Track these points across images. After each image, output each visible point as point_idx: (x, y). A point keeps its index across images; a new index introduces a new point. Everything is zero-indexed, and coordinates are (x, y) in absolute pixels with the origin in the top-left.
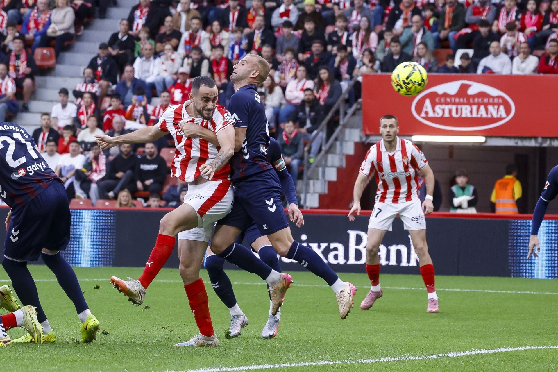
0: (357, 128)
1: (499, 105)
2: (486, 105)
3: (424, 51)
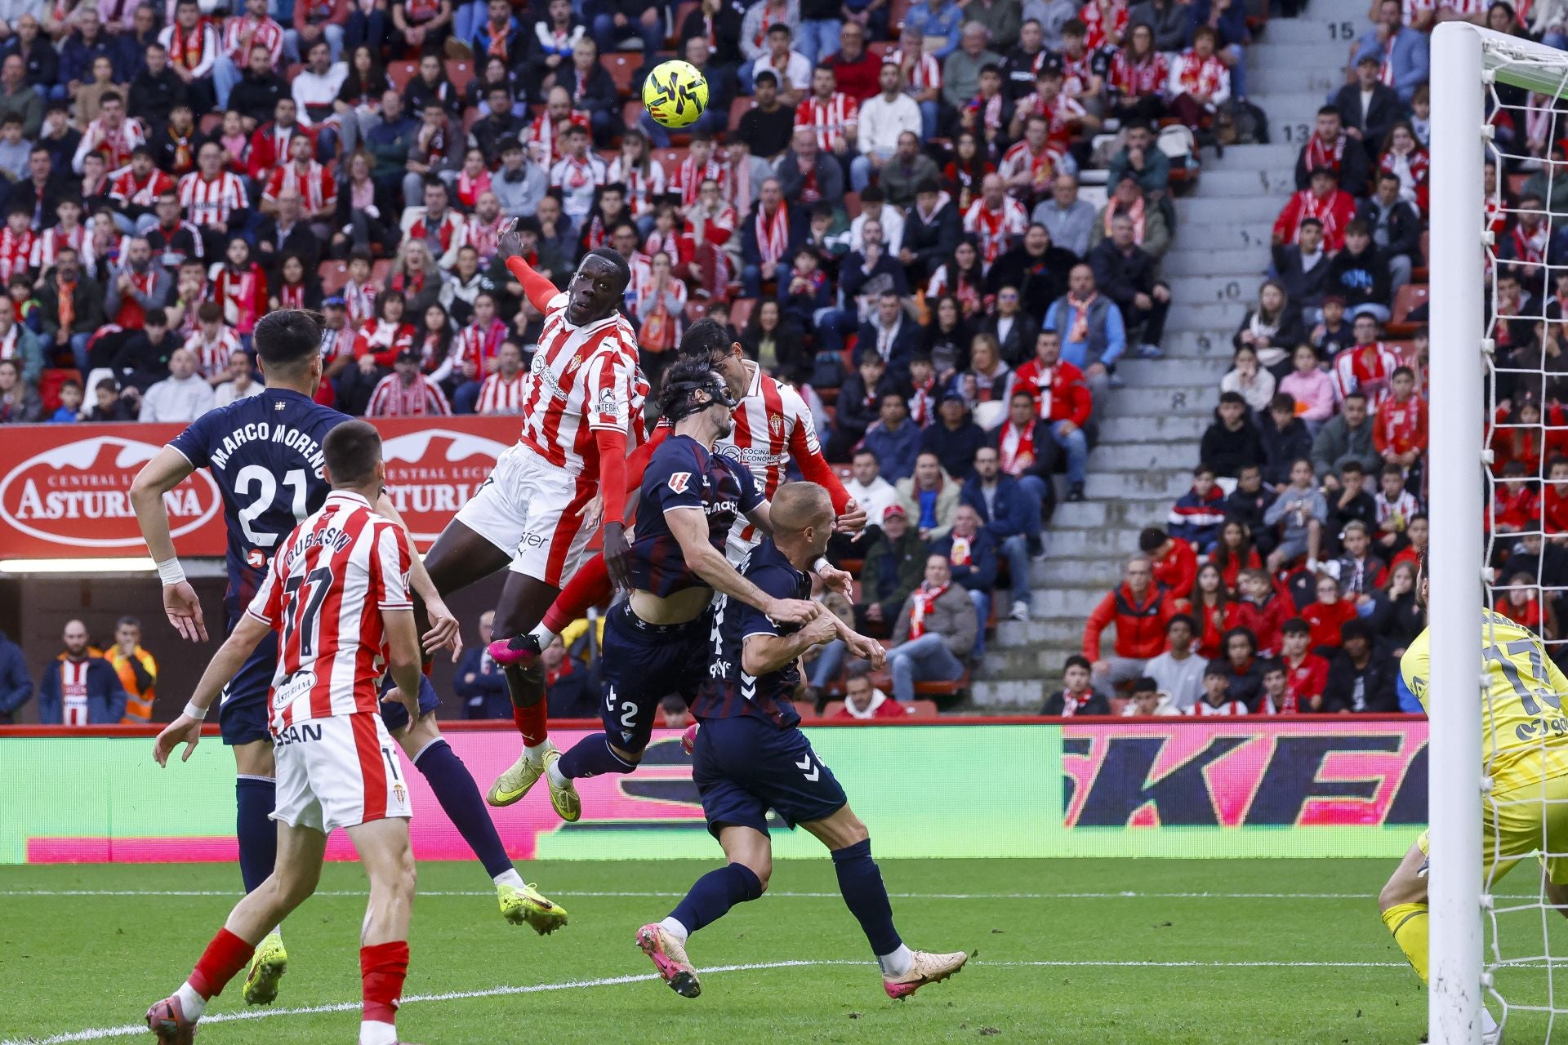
1: (185, 488)
3: (13, 378)
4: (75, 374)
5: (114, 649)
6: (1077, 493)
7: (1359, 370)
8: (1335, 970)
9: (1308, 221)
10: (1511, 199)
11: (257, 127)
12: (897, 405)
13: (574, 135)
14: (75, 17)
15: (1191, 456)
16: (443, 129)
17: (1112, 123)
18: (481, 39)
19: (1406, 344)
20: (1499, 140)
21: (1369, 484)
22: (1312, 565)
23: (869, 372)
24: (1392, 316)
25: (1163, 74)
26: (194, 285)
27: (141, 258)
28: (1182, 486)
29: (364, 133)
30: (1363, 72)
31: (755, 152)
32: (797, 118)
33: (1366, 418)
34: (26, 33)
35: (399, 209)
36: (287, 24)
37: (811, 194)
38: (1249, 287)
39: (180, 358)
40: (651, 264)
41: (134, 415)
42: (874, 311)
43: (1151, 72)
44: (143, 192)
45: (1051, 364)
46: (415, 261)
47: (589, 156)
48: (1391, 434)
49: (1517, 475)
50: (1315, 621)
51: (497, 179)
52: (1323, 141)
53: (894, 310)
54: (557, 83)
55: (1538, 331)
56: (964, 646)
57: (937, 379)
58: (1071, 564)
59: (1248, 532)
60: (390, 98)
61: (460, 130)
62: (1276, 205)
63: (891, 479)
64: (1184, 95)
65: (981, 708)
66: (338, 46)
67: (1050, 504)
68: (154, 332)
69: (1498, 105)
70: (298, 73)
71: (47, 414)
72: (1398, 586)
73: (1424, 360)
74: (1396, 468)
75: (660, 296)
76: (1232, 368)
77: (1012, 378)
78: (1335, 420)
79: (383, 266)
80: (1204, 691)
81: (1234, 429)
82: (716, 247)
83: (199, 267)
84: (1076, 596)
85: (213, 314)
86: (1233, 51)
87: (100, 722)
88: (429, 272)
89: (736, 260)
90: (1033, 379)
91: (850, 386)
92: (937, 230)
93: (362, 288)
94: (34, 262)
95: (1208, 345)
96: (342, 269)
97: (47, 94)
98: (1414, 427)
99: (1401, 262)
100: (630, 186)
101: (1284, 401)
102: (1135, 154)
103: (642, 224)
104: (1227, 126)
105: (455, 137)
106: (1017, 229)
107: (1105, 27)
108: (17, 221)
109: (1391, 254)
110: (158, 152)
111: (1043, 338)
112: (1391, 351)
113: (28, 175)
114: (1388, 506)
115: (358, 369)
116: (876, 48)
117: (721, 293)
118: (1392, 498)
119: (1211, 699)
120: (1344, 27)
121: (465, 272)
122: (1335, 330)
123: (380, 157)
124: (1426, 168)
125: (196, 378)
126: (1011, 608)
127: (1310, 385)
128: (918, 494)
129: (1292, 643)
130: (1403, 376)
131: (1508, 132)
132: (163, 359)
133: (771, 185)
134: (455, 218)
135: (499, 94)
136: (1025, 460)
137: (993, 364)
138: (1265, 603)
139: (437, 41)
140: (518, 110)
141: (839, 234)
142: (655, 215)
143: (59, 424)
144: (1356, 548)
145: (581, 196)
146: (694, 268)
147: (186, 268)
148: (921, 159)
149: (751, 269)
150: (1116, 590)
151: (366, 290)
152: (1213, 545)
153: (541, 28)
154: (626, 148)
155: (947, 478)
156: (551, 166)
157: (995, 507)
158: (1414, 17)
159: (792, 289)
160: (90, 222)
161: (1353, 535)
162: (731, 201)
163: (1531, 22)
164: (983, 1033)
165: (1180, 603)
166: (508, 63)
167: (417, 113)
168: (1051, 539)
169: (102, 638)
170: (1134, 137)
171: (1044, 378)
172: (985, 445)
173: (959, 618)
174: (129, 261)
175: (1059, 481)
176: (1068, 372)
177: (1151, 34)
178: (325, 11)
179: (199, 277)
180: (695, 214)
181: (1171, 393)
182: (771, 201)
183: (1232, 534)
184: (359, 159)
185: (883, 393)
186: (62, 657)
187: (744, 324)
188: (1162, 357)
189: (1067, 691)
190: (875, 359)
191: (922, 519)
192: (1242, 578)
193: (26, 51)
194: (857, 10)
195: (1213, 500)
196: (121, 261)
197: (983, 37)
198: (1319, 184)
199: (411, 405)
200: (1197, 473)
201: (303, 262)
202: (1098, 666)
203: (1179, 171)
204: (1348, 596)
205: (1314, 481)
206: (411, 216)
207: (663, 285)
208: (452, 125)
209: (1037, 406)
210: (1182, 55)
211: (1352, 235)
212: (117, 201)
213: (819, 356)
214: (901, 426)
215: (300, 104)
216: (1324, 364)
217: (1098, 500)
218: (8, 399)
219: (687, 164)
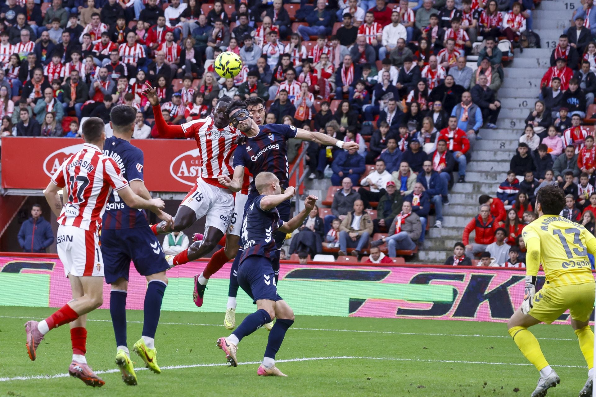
3: (52, 119)
4: (76, 119)
6: (462, 180)
7: (573, 136)
9: (555, 78)
11: (150, 27)
12: (393, 143)
13: (272, 35)
15: (507, 167)
17: (480, 38)
19: (591, 127)
21: (575, 180)
23: (383, 130)
24: (586, 116)
25: (500, 20)
26: (123, 86)
27: (104, 75)
28: (503, 178)
29: (192, 30)
30: (577, 23)
31: (342, 44)
32: (359, 31)
33: (574, 155)
35: (204, 61)
37: (363, 61)
38: (531, 103)
40: (300, 86)
42: (386, 107)
43: (496, 19)
44: (105, 50)
45: (454, 129)
46: (209, 80)
47: (278, 43)
48: (584, 162)
51: (242, 50)
52: (562, 48)
53: (394, 106)
54: (267, 15)
56: (416, 237)
57: (409, 134)
58: (459, 206)
59: (527, 197)
60: (202, 17)
61: (228, 31)
62: (543, 72)
63: (390, 171)
64: (508, 28)
65: (422, 261)
67: (451, 183)
68: (107, 104)
70: (167, 7)
71: (64, 134)
72: (585, 220)
74: (586, 175)
75: (304, 99)
76: (524, 134)
77: (438, 134)
78: (563, 155)
79: (197, 82)
80: (509, 258)
81: (524, 157)
82: (325, 79)
83: (126, 79)
84: (460, 219)
85: (130, 97)
86: (528, 12)
88: (214, 85)
89: (333, 85)
90: (446, 135)
91: (376, 135)
92: (411, 76)
93: (189, 90)
94: (62, 75)
95: (515, 125)
96: (181, 82)
97: (70, 11)
98: (593, 159)
99: (590, 95)
100: (293, 54)
101: (543, 147)
102: (489, 50)
103: (297, 70)
104: (524, 41)
105: (226, 34)
106: (442, 77)
108: (55, 59)
109: (586, 92)
110: (112, 35)
111: (451, 119)
112: (585, 129)
113: (61, 42)
114: (582, 189)
116: (390, 6)
118: (584, 186)
119: (511, 261)
120: (571, 4)
121: (229, 86)
122: (564, 120)
123: (197, 40)
126: (435, 223)
127: (554, 141)
128: (400, 178)
130: (589, 139)
133: (348, 57)
135: (244, 17)
136: (442, 166)
137: (431, 129)
140: (251, 24)
141: (373, 77)
142: (303, 66)
143: (69, 138)
144: (570, 205)
145: (274, 58)
146: (316, 87)
147: (120, 80)
148: (406, 49)
149: (339, 88)
150: (476, 217)
151: (190, 91)
152: (514, 202)
154: (292, 40)
155: (412, 172)
156: (263, 46)
157: (430, 184)
159: (354, 97)
160: (84, 60)
161: (569, 200)
162: (332, 62)
164: (419, 387)
165: (500, 223)
166: (248, 6)
167: (212, 24)
168: (451, 196)
170: (488, 44)
171: (451, 135)
172: (427, 160)
173: (415, 226)
174: (99, 76)
175: (455, 174)
176: (460, 133)
177: (496, 4)
179: (125, 83)
180: (318, 67)
181: (500, 142)
182: (347, 64)
183: (522, 198)
184: (189, 40)
185: (388, 138)
187: (336, 109)
188: (497, 129)
189: (455, 256)
190: (386, 125)
191: (401, 187)
192: (525, 214)
195: (515, 184)
196: (95, 76)
197: (432, 3)
198: (559, 64)
200: (509, 173)
201: (165, 79)
202: (468, 247)
203: (506, 57)
205: (554, 178)
207: (305, 95)
208: (225, 29)
209: (448, 145)
210: (508, 13)
211: (572, 84)
212: (95, 53)
213: (364, 123)
214: (395, 151)
215: (167, 19)
216: (559, 134)
217: (470, 182)
218: (49, 127)
219: (316, 47)
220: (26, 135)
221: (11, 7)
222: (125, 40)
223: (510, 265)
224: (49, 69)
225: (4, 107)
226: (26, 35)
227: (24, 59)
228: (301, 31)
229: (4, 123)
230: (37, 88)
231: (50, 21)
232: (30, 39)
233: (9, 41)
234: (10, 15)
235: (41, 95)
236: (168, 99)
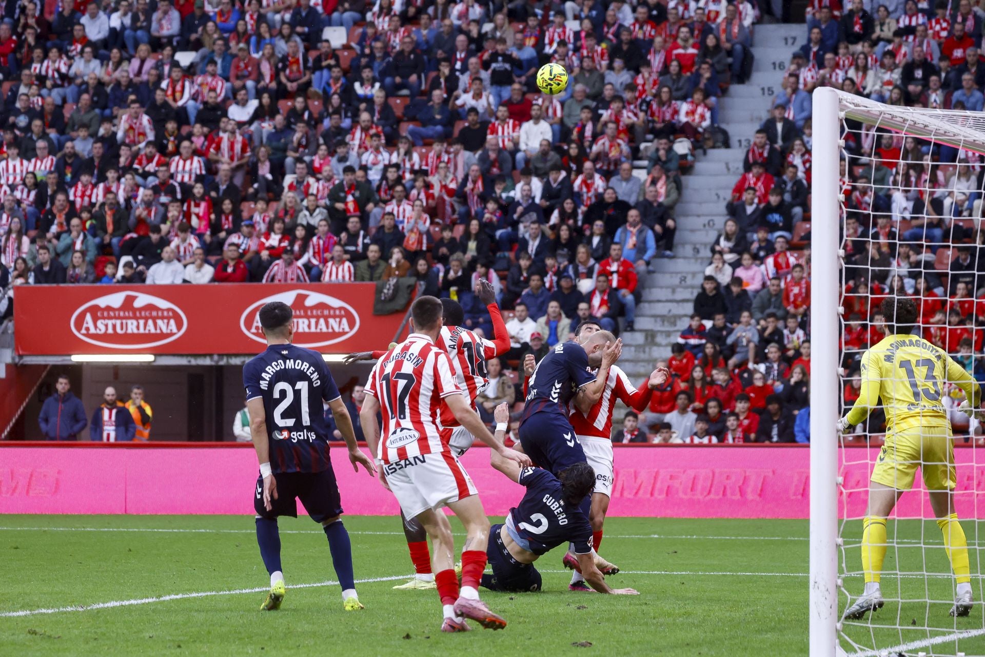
0: (8, 347)
1: (169, 318)
2: (154, 320)
3: (81, 260)
4: (114, 259)
5: (130, 402)
6: (630, 327)
7: (777, 265)
8: (762, 577)
9: (750, 188)
10: (853, 178)
11: (210, 132)
12: (538, 280)
13: (374, 138)
14: (117, 74)
15: (689, 308)
16: (306, 135)
17: (650, 137)
18: (327, 88)
19: (800, 252)
20: (847, 148)
21: (780, 324)
22: (751, 366)
23: (524, 263)
24: (793, 238)
25: (676, 112)
26: (176, 213)
27: (149, 200)
28: (684, 324)
29: (265, 137)
30: (777, 113)
31: (466, 149)
32: (489, 131)
33: (781, 290)
34: (92, 82)
35: (283, 175)
36: (227, 79)
37: (495, 170)
38: (719, 222)
39: (167, 251)
40: (413, 206)
41: (144, 280)
42: (527, 232)
43: (670, 111)
44: (150, 165)
45: (617, 260)
46: (291, 202)
47: (381, 149)
48: (792, 299)
49: (857, 320)
50: (752, 395)
51: (334, 160)
52: (758, 148)
53: (537, 231)
54: (365, 110)
55: (867, 246)
57: (559, 267)
59: (718, 348)
60: (279, 118)
61: (315, 136)
62: (734, 180)
63: (534, 319)
64: (687, 123)
66: (253, 92)
68: (154, 237)
69: (847, 130)
70: (231, 105)
71: (98, 279)
72: (795, 377)
73: (809, 261)
74: (794, 316)
75: (416, 222)
76: (711, 263)
77: (597, 267)
78: (765, 290)
79: (274, 205)
80: (695, 430)
81: (711, 294)
83: (178, 204)
85: (186, 228)
86: (712, 100)
87: (122, 440)
88: (297, 208)
89: (456, 205)
90: (608, 268)
91: (514, 270)
92: (559, 191)
93: (262, 216)
94: (93, 200)
95: (698, 252)
96: (253, 206)
97: (102, 114)
98: (804, 295)
99: (797, 210)
100: (402, 165)
101: (737, 281)
102: (662, 153)
103: (408, 185)
104: (708, 139)
105: (312, 139)
106: (601, 190)
107: (647, 87)
108: (85, 178)
109: (792, 206)
110: (160, 145)
111: (614, 247)
112: (793, 256)
113: (91, 155)
114: (790, 336)
115: (260, 258)
116: (529, 96)
117: (448, 221)
118: (793, 332)
119: (699, 434)
120: (769, 89)
121: (311, 208)
122: (763, 244)
123: (272, 149)
124: (810, 162)
125: (176, 262)
127: (750, 273)
128: (548, 325)
129: (741, 406)
130: (798, 269)
131: (852, 144)
132: (159, 251)
133: (475, 168)
134: (311, 180)
135: (335, 116)
136: (604, 309)
137: (587, 260)
138: (727, 385)
139: (304, 90)
140: (346, 125)
141: (509, 192)
142: (414, 180)
143: (104, 285)
144: (774, 357)
145: (377, 170)
147: (172, 204)
148: (552, 153)
149: (463, 209)
151: (264, 217)
152: (700, 355)
153: (357, 85)
154: (400, 146)
155: (563, 316)
158: (805, 85)
159: (484, 220)
160: (123, 180)
161: (772, 350)
162: (454, 173)
163: (864, 88)
164: (579, 608)
165: (683, 385)
167: (293, 126)
169: (124, 396)
170: (661, 144)
171: (614, 267)
172: (583, 301)
174: (142, 200)
175: (621, 320)
176: (626, 264)
177: (670, 91)
178: (246, 73)
179: (178, 209)
180: (434, 179)
181: (679, 276)
182: (475, 175)
183: (709, 349)
184: (263, 149)
185: (531, 274)
186: (103, 406)
187: (461, 235)
188: (674, 257)
189: (625, 430)
190: (527, 256)
191: (550, 339)
192: (714, 372)
193: (91, 91)
194: (519, 76)
195: (700, 332)
196: (139, 200)
197: (584, 91)
198: (755, 170)
199: (289, 276)
200: (692, 317)
201: (232, 202)
202: (641, 417)
203: (684, 162)
204: (770, 382)
205: (753, 321)
206: (289, 179)
207: (419, 217)
208: (310, 133)
209: (610, 282)
210: (686, 102)
211: (772, 196)
212: (136, 170)
213: (498, 254)
214: (540, 291)
215: (232, 120)
216: (758, 262)
217: (641, 331)
218: (78, 271)
219: (431, 154)
220: (46, 282)
221: (22, 110)
222: (177, 152)
223: (697, 440)
224: (76, 191)
225: (16, 245)
226: (44, 148)
227: (42, 181)
228: (412, 133)
229: (18, 266)
230: (60, 218)
231: (76, 127)
232: (50, 153)
233: (19, 155)
234: (22, 121)
235: (66, 228)
236: (236, 229)
